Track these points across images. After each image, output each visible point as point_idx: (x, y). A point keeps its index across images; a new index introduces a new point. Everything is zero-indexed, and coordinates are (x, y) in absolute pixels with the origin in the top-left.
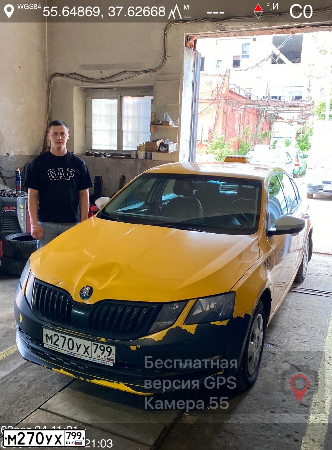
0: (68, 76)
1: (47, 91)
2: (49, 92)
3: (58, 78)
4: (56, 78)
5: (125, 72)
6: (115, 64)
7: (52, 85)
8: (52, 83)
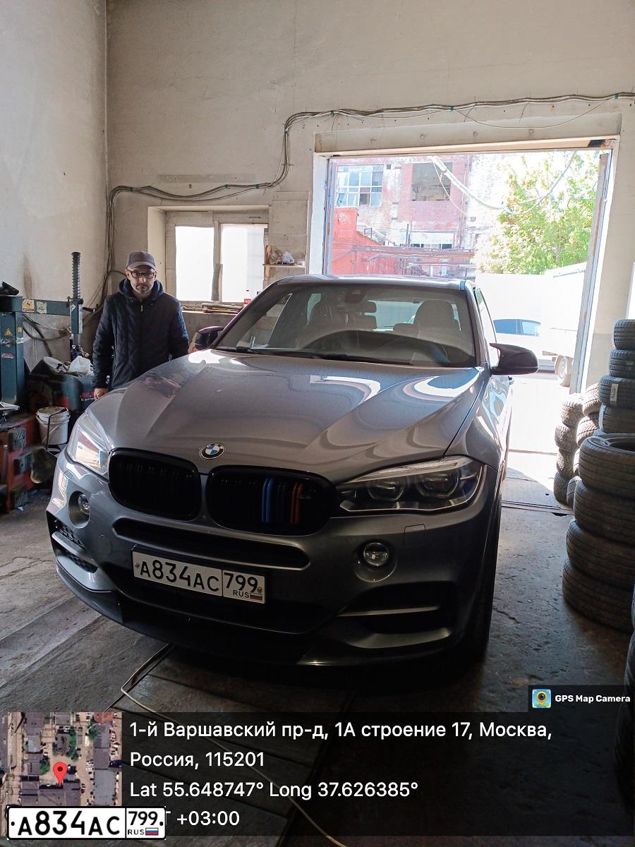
0: (139, 191)
1: (107, 213)
2: (109, 215)
3: (125, 194)
4: (120, 193)
5: (226, 186)
6: (211, 175)
7: (115, 205)
8: (115, 200)
